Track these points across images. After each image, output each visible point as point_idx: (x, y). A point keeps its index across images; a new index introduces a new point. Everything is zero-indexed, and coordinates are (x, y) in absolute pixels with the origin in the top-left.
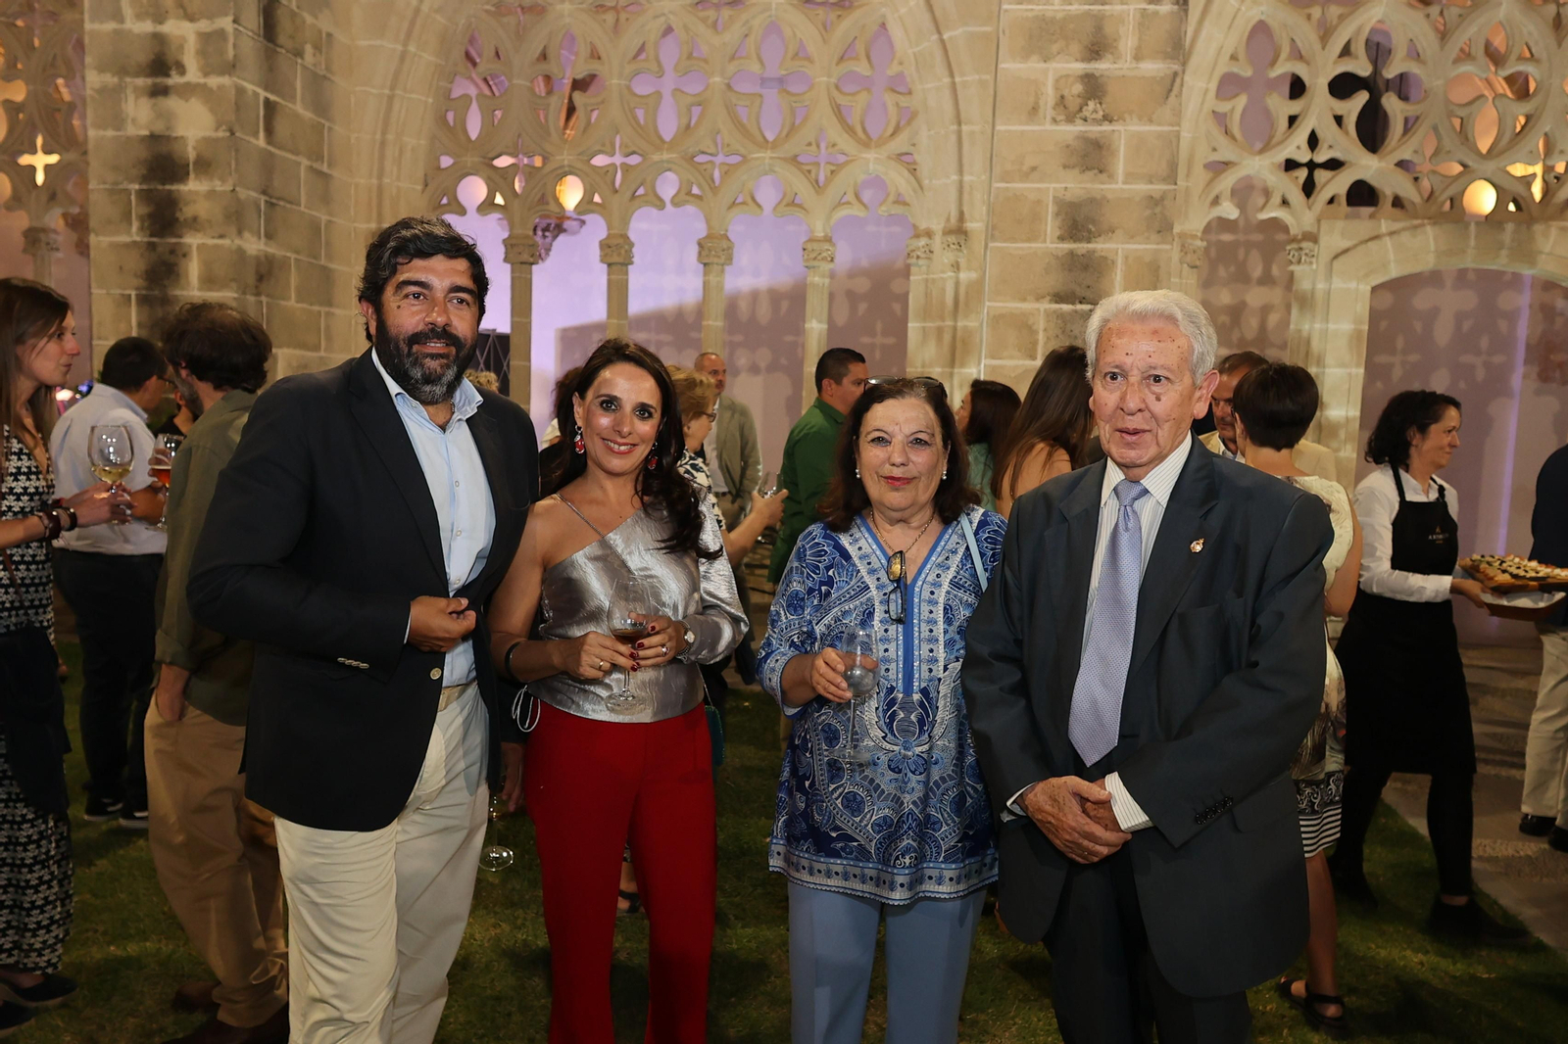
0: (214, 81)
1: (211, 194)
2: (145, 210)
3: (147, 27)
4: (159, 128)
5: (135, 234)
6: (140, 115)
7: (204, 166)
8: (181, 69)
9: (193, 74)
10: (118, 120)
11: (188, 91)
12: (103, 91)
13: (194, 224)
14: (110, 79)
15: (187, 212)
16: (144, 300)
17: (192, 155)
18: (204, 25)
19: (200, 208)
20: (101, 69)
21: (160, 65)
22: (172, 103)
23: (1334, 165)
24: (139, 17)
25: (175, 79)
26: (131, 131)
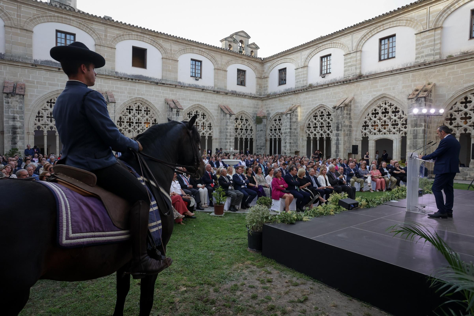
0: (21, 120)
1: (21, 131)
2: (12, 132)
3: (13, 115)
4: (14, 124)
5: (10, 134)
6: (11, 123)
7: (20, 128)
8: (17, 119)
9: (18, 119)
10: (8, 123)
11: (18, 121)
12: (6, 120)
13: (18, 134)
14: (7, 119)
15: (18, 132)
16: (11, 141)
17: (18, 127)
18: (20, 115)
19: (19, 132)
20: (6, 118)
21: (14, 118)
22: (16, 122)
23: (127, 128)
24: (11, 114)
25: (16, 120)
26: (10, 124)
